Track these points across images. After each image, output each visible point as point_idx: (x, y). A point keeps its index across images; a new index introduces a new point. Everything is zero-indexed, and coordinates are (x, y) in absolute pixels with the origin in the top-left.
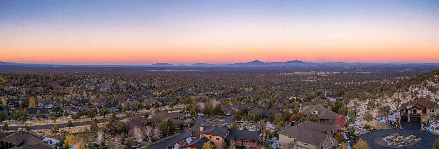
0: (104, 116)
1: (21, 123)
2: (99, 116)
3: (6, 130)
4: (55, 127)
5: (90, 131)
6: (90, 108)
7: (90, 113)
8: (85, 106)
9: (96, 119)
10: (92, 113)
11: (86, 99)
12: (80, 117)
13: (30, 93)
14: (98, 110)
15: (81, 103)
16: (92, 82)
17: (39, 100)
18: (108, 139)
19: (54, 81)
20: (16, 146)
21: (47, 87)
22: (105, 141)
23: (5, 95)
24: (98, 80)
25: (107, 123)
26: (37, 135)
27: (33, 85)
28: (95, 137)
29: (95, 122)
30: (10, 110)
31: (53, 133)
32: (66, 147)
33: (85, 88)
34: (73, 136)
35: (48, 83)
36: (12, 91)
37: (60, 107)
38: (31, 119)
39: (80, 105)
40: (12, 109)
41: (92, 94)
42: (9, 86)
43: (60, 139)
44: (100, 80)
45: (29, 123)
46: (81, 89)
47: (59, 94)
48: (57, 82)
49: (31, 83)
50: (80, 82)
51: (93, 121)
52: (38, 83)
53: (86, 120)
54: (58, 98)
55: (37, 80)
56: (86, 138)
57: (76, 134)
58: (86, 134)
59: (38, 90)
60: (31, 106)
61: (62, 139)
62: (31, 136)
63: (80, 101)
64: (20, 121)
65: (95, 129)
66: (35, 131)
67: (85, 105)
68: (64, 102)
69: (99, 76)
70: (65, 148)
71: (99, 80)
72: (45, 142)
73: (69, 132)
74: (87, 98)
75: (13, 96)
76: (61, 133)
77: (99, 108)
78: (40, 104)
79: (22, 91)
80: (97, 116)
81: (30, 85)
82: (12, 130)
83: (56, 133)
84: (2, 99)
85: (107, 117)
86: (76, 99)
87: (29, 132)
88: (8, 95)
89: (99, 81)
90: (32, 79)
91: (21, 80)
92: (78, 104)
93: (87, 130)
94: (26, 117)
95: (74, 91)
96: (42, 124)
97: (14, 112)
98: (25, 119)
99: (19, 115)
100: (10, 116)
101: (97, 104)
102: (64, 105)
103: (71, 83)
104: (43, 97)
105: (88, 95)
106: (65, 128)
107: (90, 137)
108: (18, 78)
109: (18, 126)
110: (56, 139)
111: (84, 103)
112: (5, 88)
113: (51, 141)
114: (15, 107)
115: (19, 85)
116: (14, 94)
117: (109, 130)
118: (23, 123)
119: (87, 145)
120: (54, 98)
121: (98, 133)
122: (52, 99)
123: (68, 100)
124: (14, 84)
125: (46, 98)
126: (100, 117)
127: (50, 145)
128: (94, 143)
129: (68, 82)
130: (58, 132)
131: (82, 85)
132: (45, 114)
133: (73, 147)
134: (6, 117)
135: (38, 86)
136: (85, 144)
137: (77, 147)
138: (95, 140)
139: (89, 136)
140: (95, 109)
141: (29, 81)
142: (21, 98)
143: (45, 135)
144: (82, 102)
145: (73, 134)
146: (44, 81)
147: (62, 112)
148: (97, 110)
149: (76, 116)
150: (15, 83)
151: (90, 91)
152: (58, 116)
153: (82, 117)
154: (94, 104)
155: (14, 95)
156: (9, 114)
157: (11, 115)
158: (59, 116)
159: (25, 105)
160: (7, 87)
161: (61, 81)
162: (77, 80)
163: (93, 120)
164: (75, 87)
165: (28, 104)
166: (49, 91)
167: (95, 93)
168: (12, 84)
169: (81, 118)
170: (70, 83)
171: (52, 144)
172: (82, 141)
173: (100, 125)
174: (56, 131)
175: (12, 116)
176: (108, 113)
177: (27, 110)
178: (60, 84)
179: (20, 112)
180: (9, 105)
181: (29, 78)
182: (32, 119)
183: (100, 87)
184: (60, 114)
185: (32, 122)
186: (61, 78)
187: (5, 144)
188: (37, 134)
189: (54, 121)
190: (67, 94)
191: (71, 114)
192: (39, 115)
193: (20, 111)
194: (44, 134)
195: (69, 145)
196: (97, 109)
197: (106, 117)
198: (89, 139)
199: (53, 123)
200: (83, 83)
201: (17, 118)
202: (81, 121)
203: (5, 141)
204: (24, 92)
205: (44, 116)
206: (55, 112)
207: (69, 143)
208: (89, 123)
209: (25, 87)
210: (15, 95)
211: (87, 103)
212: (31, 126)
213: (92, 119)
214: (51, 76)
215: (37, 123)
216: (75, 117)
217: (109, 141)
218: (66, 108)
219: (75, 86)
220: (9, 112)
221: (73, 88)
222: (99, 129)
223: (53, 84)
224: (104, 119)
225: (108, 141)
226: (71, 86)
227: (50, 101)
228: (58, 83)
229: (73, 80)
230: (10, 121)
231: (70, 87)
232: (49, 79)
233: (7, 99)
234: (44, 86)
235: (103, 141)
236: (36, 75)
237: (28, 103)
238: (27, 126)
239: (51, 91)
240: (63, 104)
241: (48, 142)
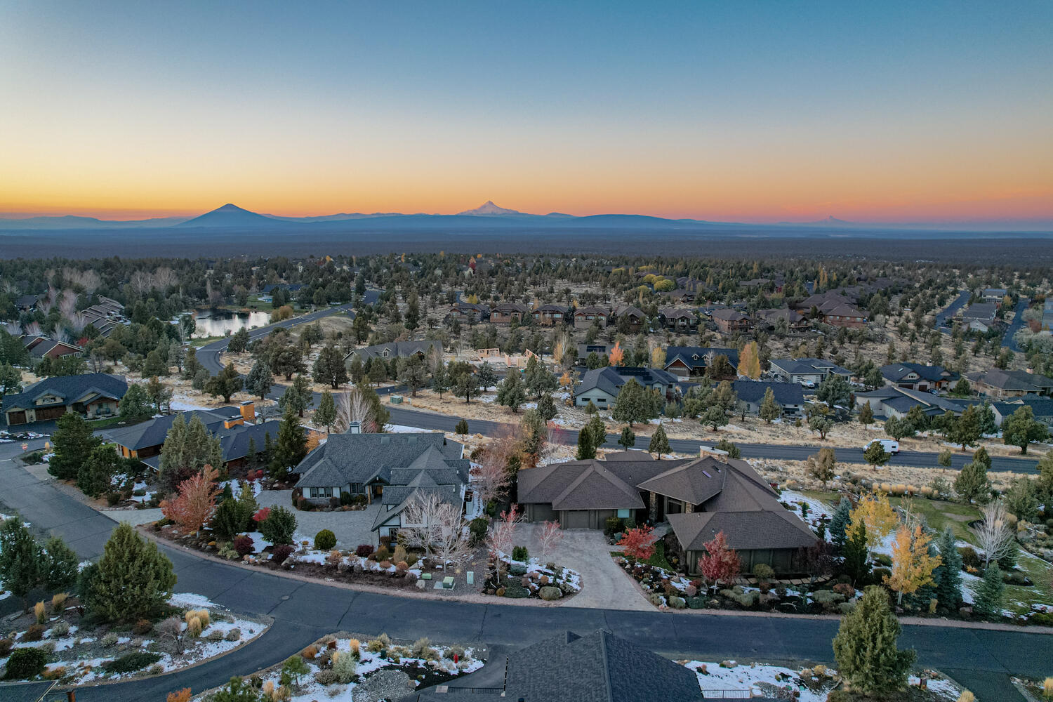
0: (1024, 448)
1: (708, 431)
2: (998, 441)
3: (659, 450)
4: (822, 455)
5: (954, 495)
6: (962, 403)
7: (961, 422)
8: (944, 393)
9: (983, 452)
10: (968, 426)
11: (948, 367)
12: (919, 433)
13: (743, 329)
14: (999, 418)
15: (930, 381)
16: (981, 301)
17: (774, 355)
18: (1029, 546)
19: (833, 288)
20: (689, 511)
21: (806, 311)
22: (1013, 552)
23: (661, 330)
24: (1014, 292)
25: (1033, 477)
26: (760, 477)
27: (755, 300)
28: (972, 524)
29: (977, 463)
30: (674, 384)
31: (813, 478)
32: (855, 536)
33: (951, 322)
34: (885, 502)
35: (809, 296)
36: (683, 319)
37: (847, 385)
38: (743, 421)
39: (923, 389)
40: (680, 379)
41: (976, 351)
42: (673, 303)
43: (837, 503)
44: (1021, 296)
45: (734, 431)
46: (932, 325)
47: (846, 340)
48: (844, 294)
49: (751, 293)
50: (933, 296)
51: (969, 459)
52: (775, 295)
53: (942, 450)
54: (841, 352)
55: (770, 285)
56: (933, 519)
57: (897, 495)
58: (937, 504)
59: (773, 320)
60: (746, 372)
61: (842, 505)
62: (738, 477)
63: (922, 372)
64: (706, 425)
65: (975, 491)
66: (752, 462)
67: (944, 389)
68: (862, 370)
69: (1020, 277)
70: (851, 539)
71: (1017, 296)
72: (785, 505)
73: (872, 482)
74: (953, 364)
75: (686, 337)
76: (840, 480)
77: (1005, 409)
78: (775, 368)
79: (716, 319)
80: (991, 440)
81: (744, 300)
82: (678, 452)
83: (824, 480)
84: (651, 346)
85: (1037, 452)
86: (911, 361)
87: (734, 462)
88: (671, 331)
89: (1016, 299)
90: (755, 280)
91: (716, 283)
92: (916, 382)
93: (939, 489)
94: (728, 412)
95: (902, 331)
96: (780, 441)
97: (689, 390)
98: (721, 419)
99: (705, 401)
100: (673, 406)
101: (995, 393)
102: (862, 379)
103: (896, 299)
104: (787, 346)
105: (959, 351)
106: (856, 466)
107: (950, 519)
108: (706, 274)
109: (699, 439)
110: (824, 501)
111: (938, 382)
112: (661, 308)
113: (805, 508)
114: (692, 373)
115: (708, 298)
116: (690, 329)
117: (1042, 508)
118: (715, 430)
119: (937, 549)
120: (827, 353)
121: (989, 512)
122: (820, 354)
123: (878, 364)
124: (691, 296)
125: (797, 348)
126: (1003, 446)
127: (802, 519)
128: (966, 549)
129: (885, 294)
130: (831, 476)
131: (938, 311)
132: (792, 406)
133: (881, 544)
134: (661, 408)
135: (774, 306)
136: (931, 542)
137: (898, 547)
138: (972, 534)
139: (948, 515)
140: (985, 412)
141: (744, 285)
142: (712, 345)
143: (788, 481)
144: (934, 376)
145: (884, 491)
146: (797, 289)
147: (852, 407)
148: (992, 417)
149: (902, 426)
150: (694, 291)
151: (970, 335)
152: (835, 419)
153: (926, 434)
154: (981, 389)
155: (688, 334)
156: (669, 397)
157: (678, 400)
158: (840, 418)
159: (726, 370)
160: (668, 303)
161: (855, 290)
162: (922, 288)
163: (969, 452)
164: (908, 317)
165: (737, 366)
166: (809, 324)
167: (993, 345)
168: (685, 295)
169: (920, 438)
170: (889, 299)
171: (809, 516)
172: (918, 529)
173: (1000, 479)
174: (825, 471)
175: (682, 405)
176: (1047, 438)
177: (733, 385)
178: (854, 301)
179: (709, 392)
180: (673, 365)
181: (743, 276)
182: (746, 418)
183: (1019, 323)
184: (842, 413)
185: (744, 431)
186: (859, 279)
187: (653, 499)
188: (760, 473)
189: (820, 435)
190: (873, 341)
191: (883, 418)
192: (771, 409)
193: (708, 388)
194: (785, 475)
195: (868, 531)
196: (995, 411)
197: (1029, 450)
198: (948, 525)
199: (816, 443)
200: (941, 303)
201: (697, 411)
202: (922, 448)
203: (653, 491)
204: (724, 325)
205: (788, 411)
206: (825, 402)
207: (868, 525)
208: (953, 461)
209: (729, 305)
210: (694, 333)
211: (953, 385)
212: (743, 445)
213: (968, 447)
214: (823, 272)
215: (761, 435)
216: (899, 431)
217: (1032, 556)
218: (865, 392)
219: (908, 312)
220: (673, 390)
221: (902, 320)
222: (995, 494)
223: (827, 302)
224: (1023, 458)
225: (1027, 553)
226: (893, 309)
227: (813, 361)
228: (844, 299)
229: (906, 290)
230: (675, 420)
231: (890, 315)
232: (816, 281)
233: (668, 345)
234: (793, 306)
235: (1006, 548)
236: (769, 266)
237: (736, 361)
238: (730, 441)
239: (816, 327)
240: (858, 376)
241: (794, 509)
